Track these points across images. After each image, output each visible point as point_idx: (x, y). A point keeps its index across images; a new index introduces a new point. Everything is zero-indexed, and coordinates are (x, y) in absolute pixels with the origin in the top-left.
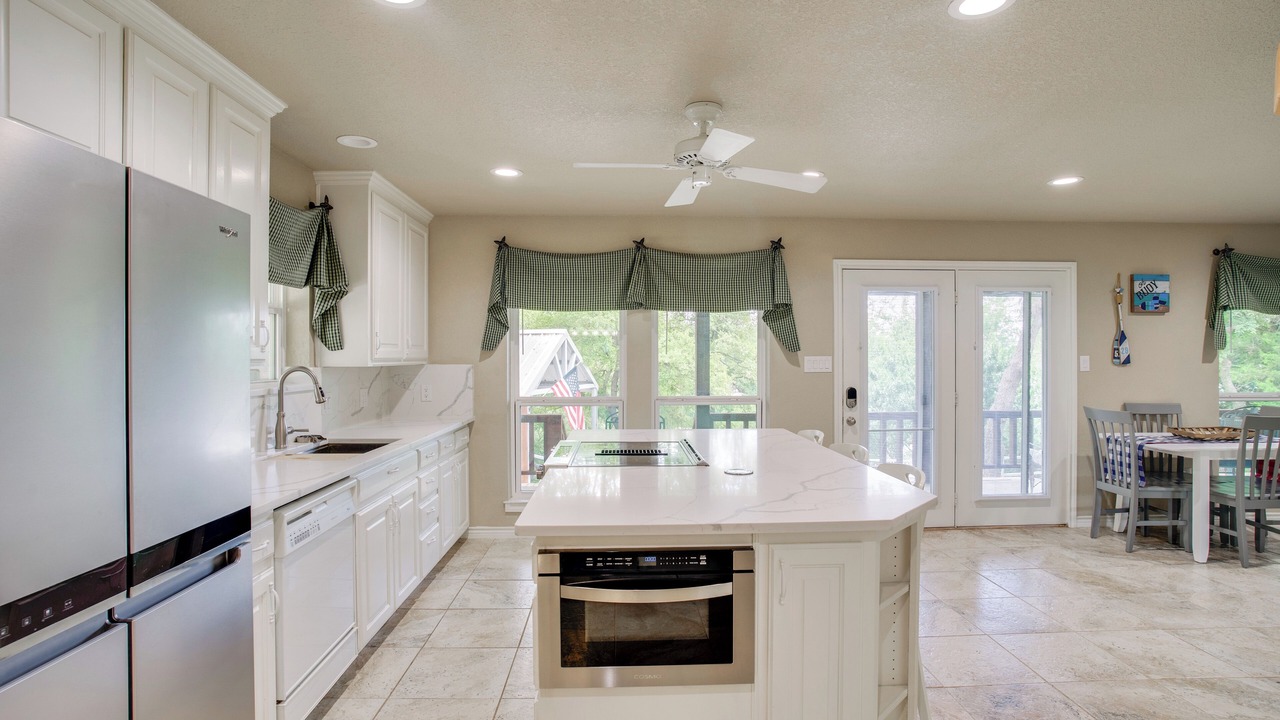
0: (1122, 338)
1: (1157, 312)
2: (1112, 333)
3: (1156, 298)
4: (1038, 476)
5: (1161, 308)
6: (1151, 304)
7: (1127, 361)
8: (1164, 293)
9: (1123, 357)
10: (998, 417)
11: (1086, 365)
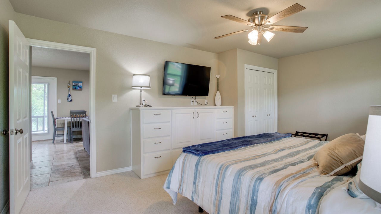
0: (70, 95)
1: (79, 90)
2: (68, 95)
3: (78, 87)
4: (46, 131)
5: (80, 89)
6: (77, 88)
7: (71, 101)
8: (81, 86)
9: (70, 100)
10: (37, 117)
11: (59, 101)
